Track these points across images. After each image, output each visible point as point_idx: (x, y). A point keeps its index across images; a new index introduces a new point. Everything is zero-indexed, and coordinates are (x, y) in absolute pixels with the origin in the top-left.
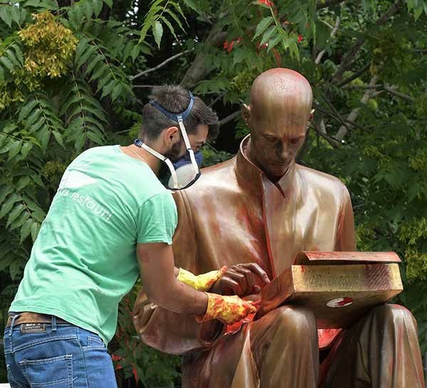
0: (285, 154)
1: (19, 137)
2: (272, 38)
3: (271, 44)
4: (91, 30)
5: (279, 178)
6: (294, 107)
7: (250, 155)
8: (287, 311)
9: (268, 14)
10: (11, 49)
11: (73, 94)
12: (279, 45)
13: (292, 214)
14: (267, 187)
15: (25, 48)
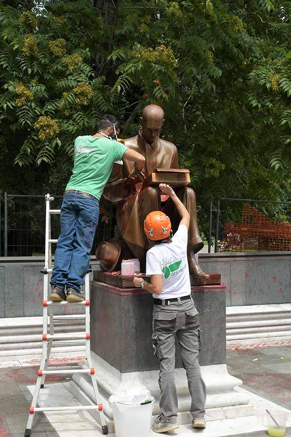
0: (153, 135)
1: (73, 125)
2: (159, 94)
3: (159, 95)
4: (99, 89)
5: (152, 143)
6: (157, 118)
7: (142, 135)
8: (150, 188)
9: (158, 85)
10: (72, 95)
11: (92, 110)
12: (162, 96)
13: (156, 155)
14: (147, 146)
15: (76, 95)
